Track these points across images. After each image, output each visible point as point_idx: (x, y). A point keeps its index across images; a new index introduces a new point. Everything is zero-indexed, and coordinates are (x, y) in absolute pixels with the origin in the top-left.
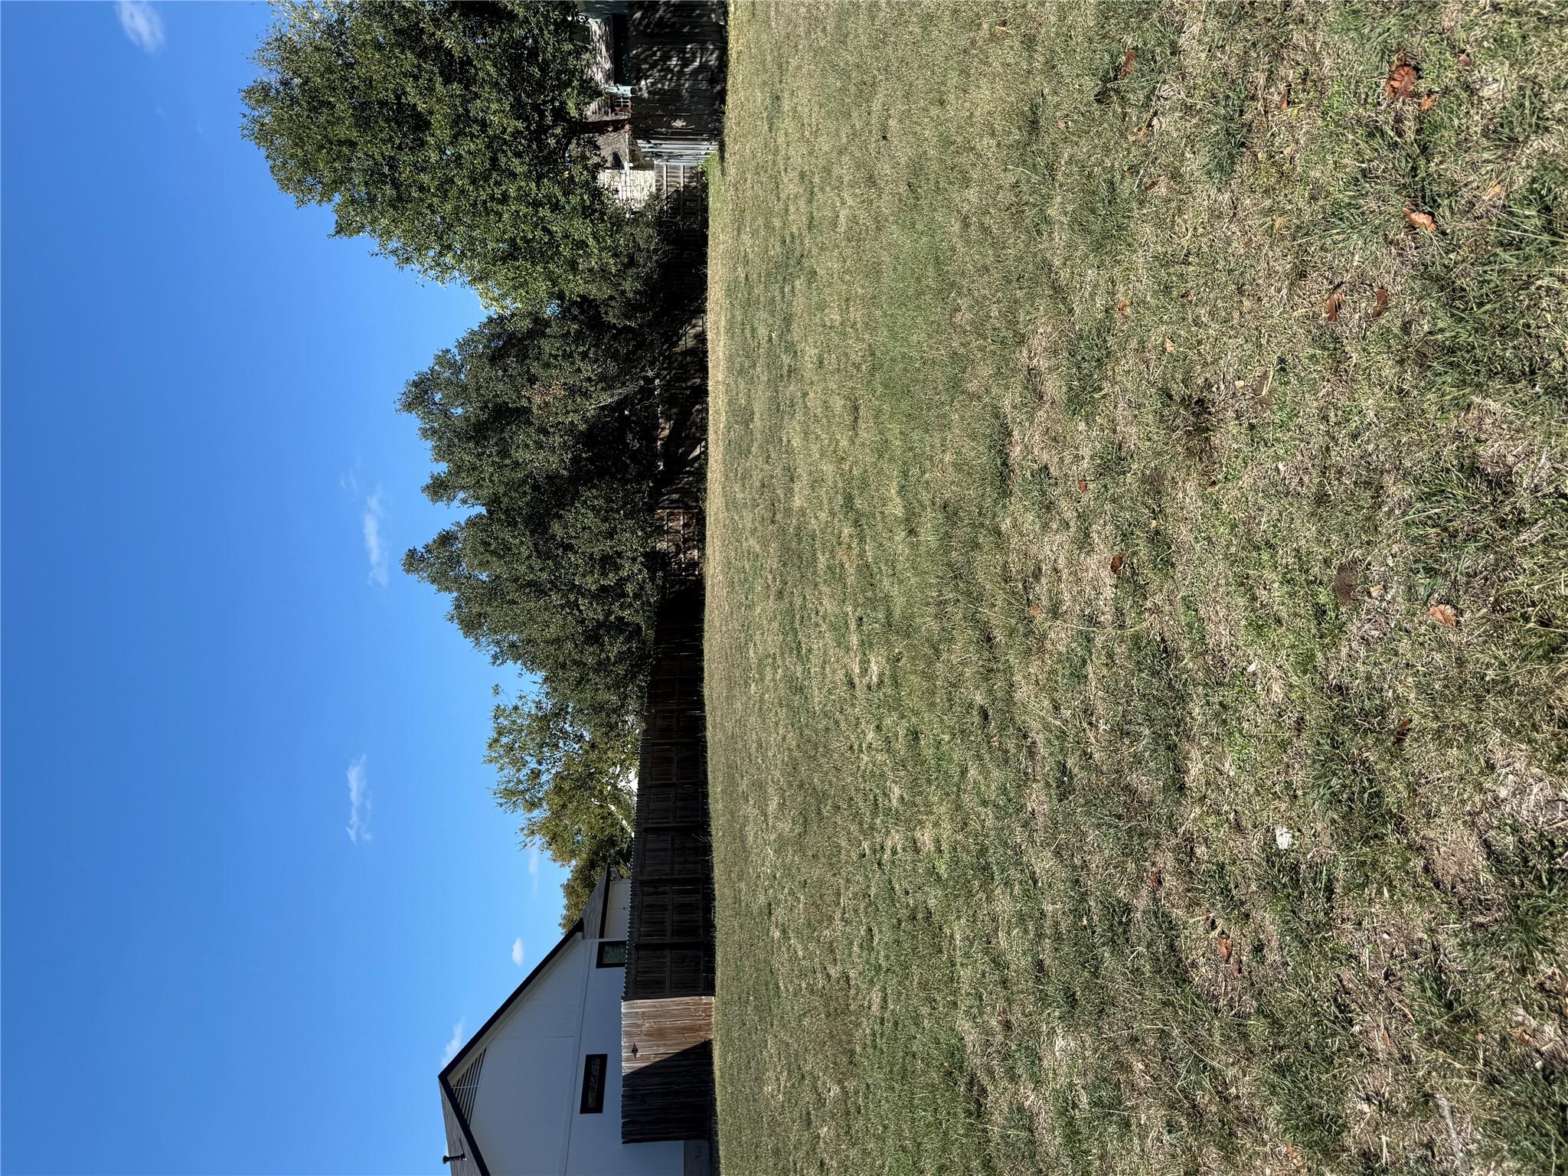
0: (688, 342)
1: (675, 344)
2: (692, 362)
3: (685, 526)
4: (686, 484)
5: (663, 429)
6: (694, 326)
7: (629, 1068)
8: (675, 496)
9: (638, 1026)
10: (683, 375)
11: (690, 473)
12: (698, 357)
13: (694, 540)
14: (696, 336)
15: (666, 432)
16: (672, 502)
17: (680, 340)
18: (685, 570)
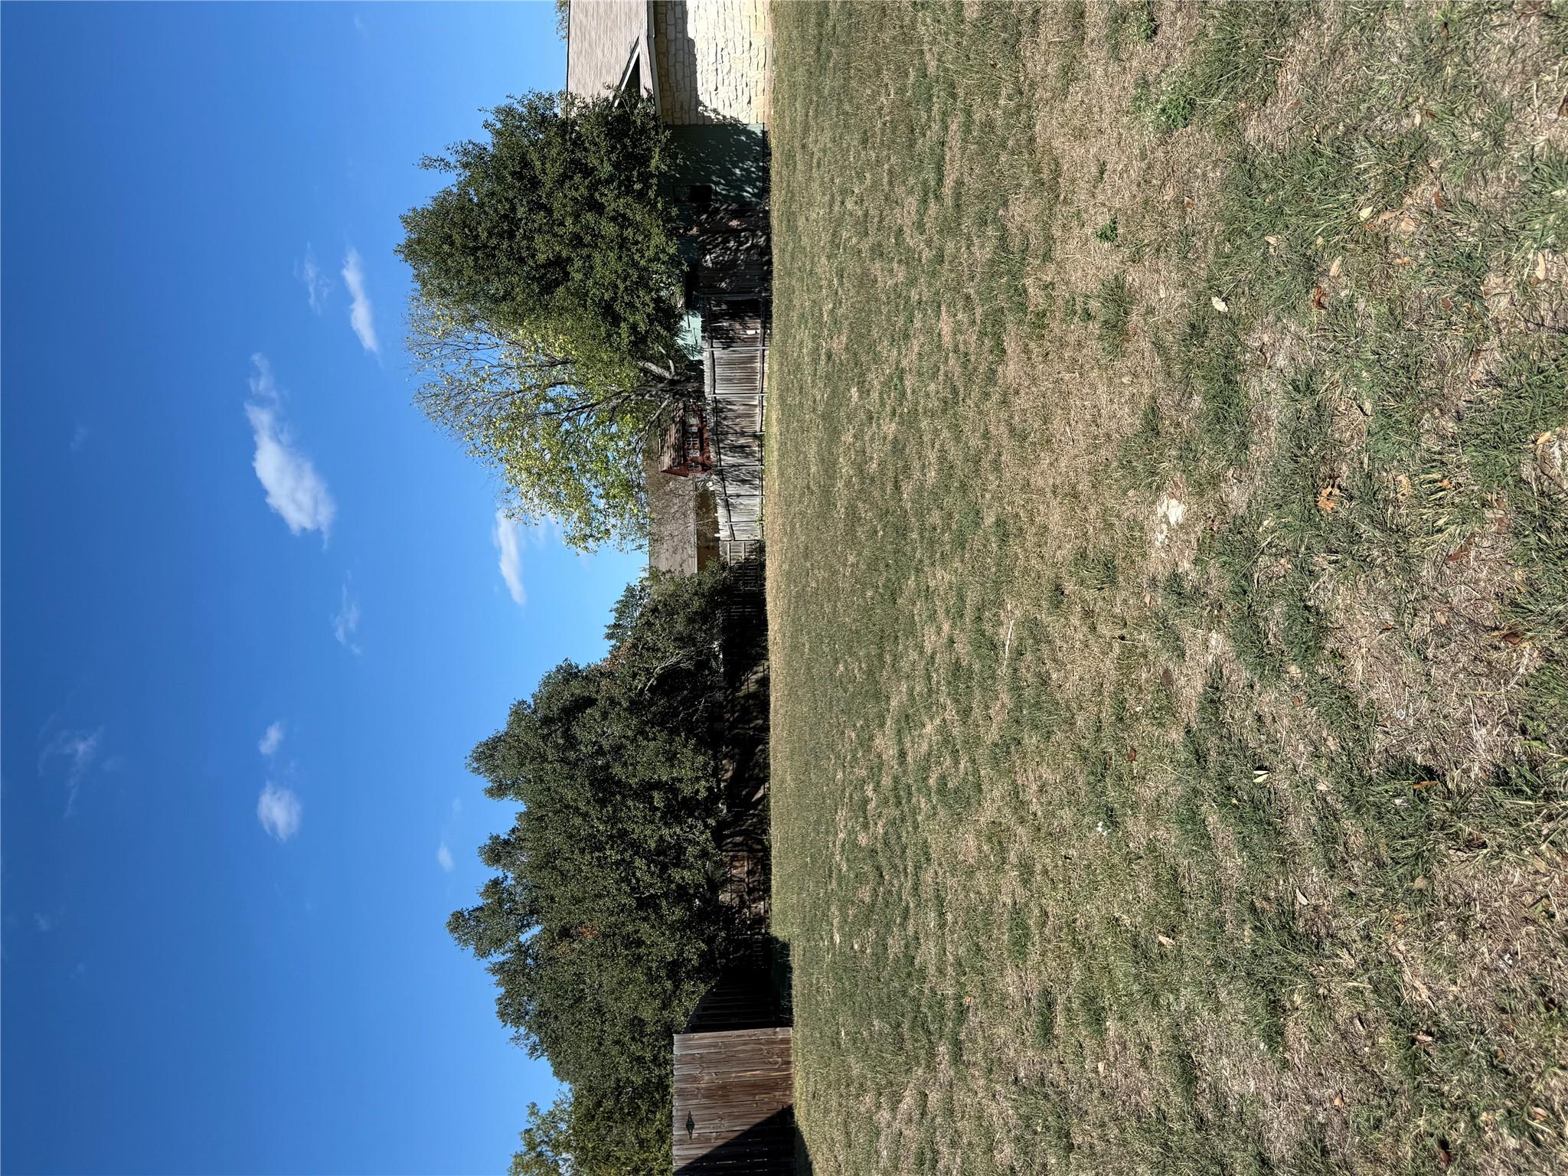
0: (750, 685)
1: (738, 689)
2: (754, 705)
3: (750, 873)
4: (750, 826)
5: (727, 771)
6: (756, 673)
7: (683, 1158)
8: (739, 839)
9: (695, 1079)
10: (746, 716)
11: (754, 815)
12: (760, 701)
13: (759, 890)
14: (757, 681)
15: (729, 774)
16: (736, 845)
17: (742, 685)
18: (750, 928)
